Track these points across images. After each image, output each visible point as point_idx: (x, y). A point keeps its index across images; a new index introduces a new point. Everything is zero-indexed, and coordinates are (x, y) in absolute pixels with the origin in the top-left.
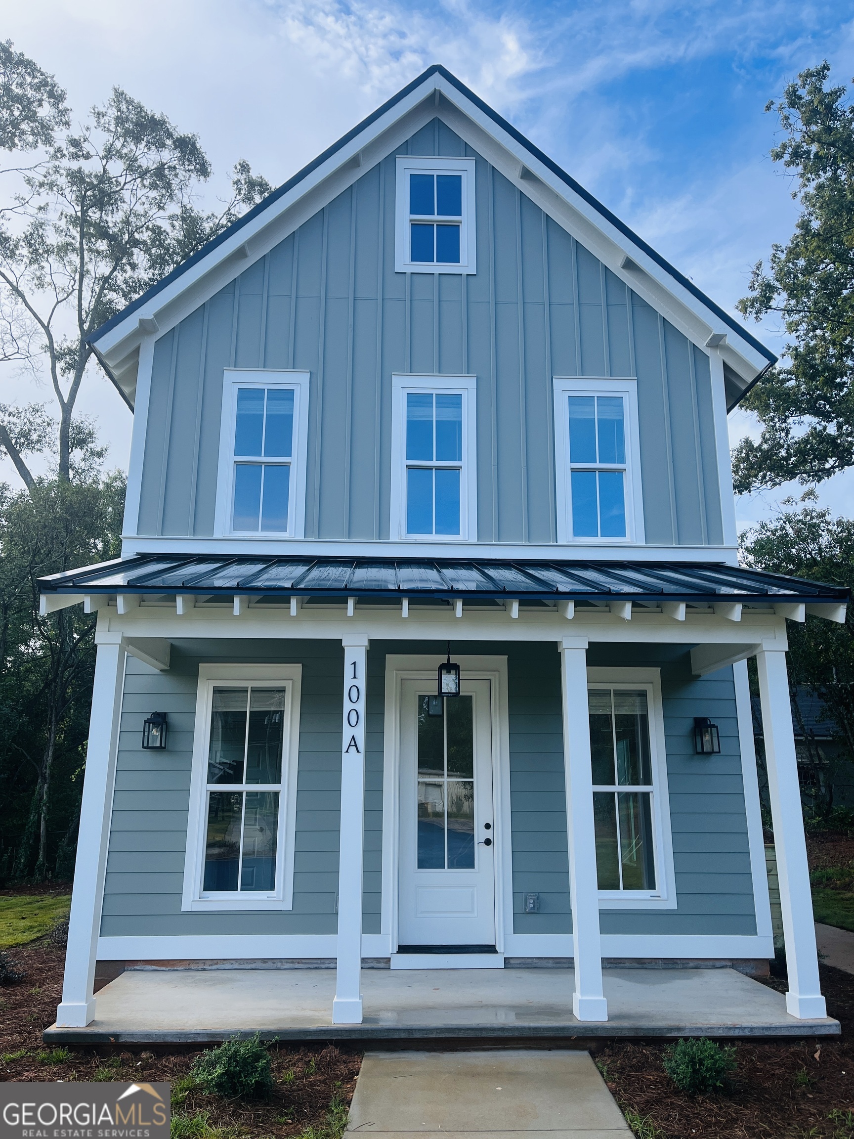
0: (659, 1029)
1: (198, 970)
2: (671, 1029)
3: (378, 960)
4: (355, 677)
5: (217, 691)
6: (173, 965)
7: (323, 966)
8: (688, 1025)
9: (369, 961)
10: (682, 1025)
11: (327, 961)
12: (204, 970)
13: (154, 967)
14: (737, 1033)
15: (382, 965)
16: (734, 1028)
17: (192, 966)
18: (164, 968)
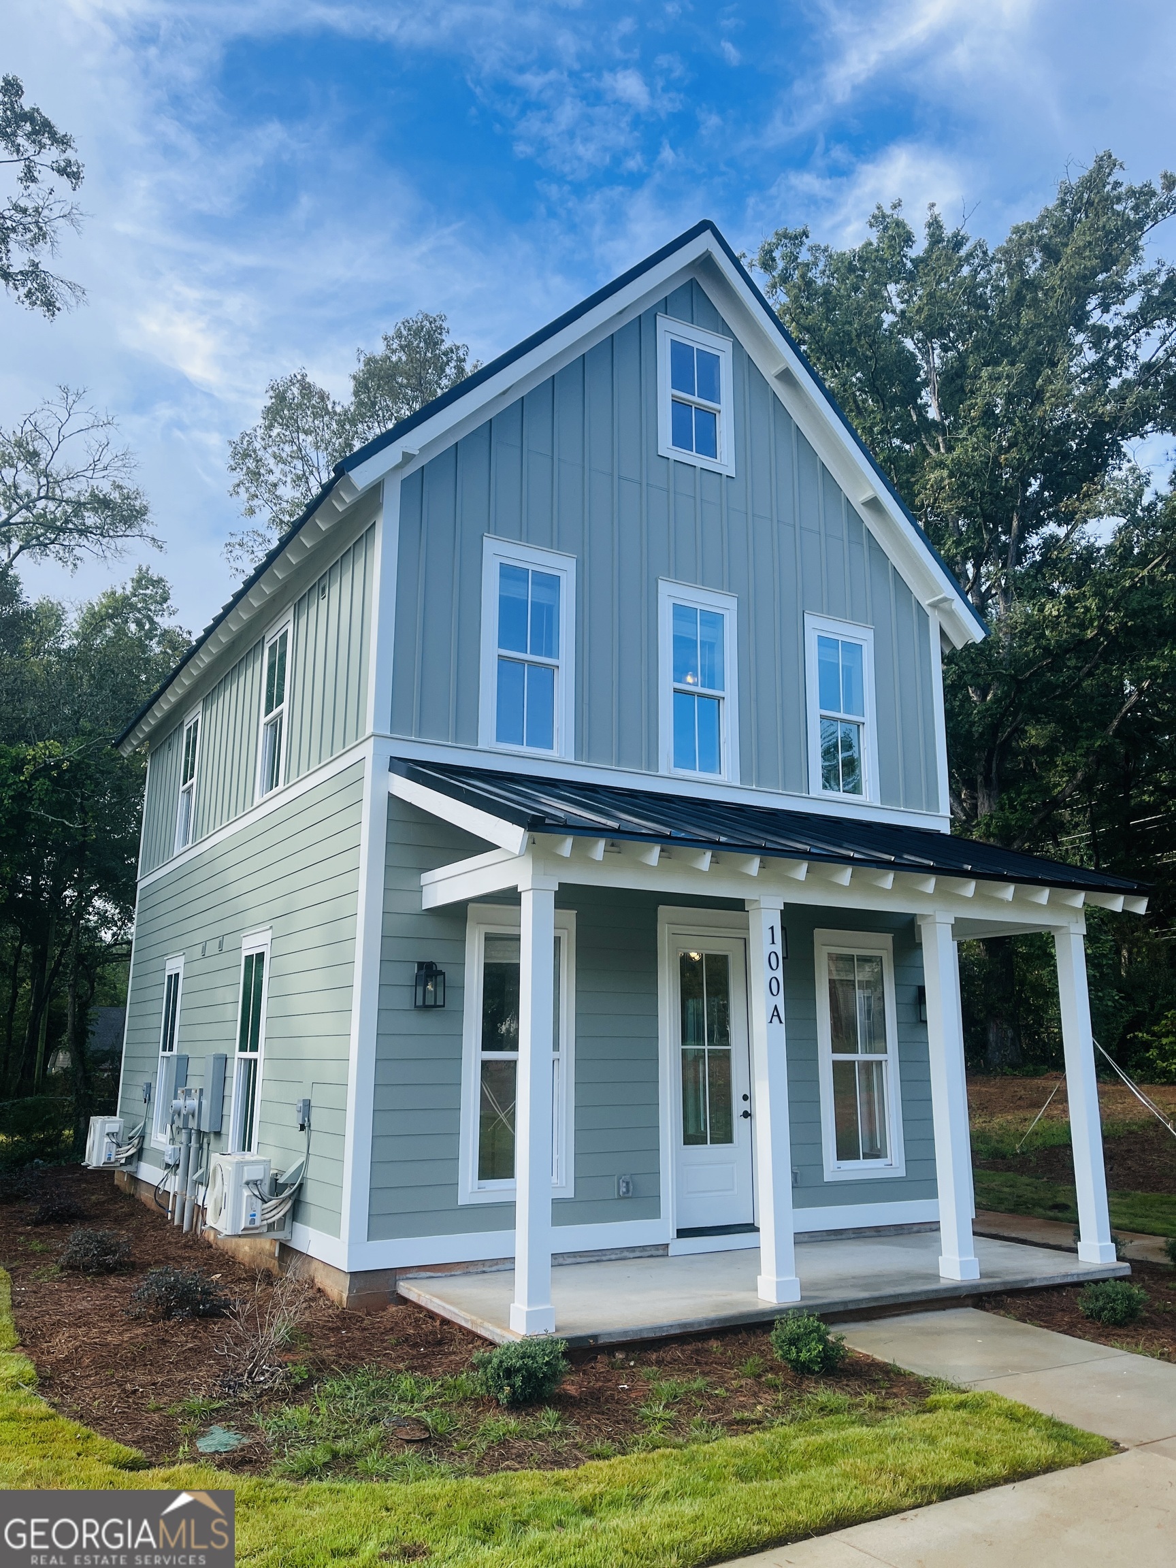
0: (1020, 1281)
1: (477, 1273)
2: (1027, 1281)
3: (656, 1247)
4: (773, 943)
5: (489, 938)
6: (450, 1270)
7: (604, 1258)
8: (1038, 1277)
9: (648, 1249)
10: (1034, 1276)
11: (608, 1253)
12: (484, 1272)
13: (429, 1274)
14: (1069, 1280)
15: (661, 1252)
16: (1067, 1275)
17: (471, 1269)
18: (439, 1274)
